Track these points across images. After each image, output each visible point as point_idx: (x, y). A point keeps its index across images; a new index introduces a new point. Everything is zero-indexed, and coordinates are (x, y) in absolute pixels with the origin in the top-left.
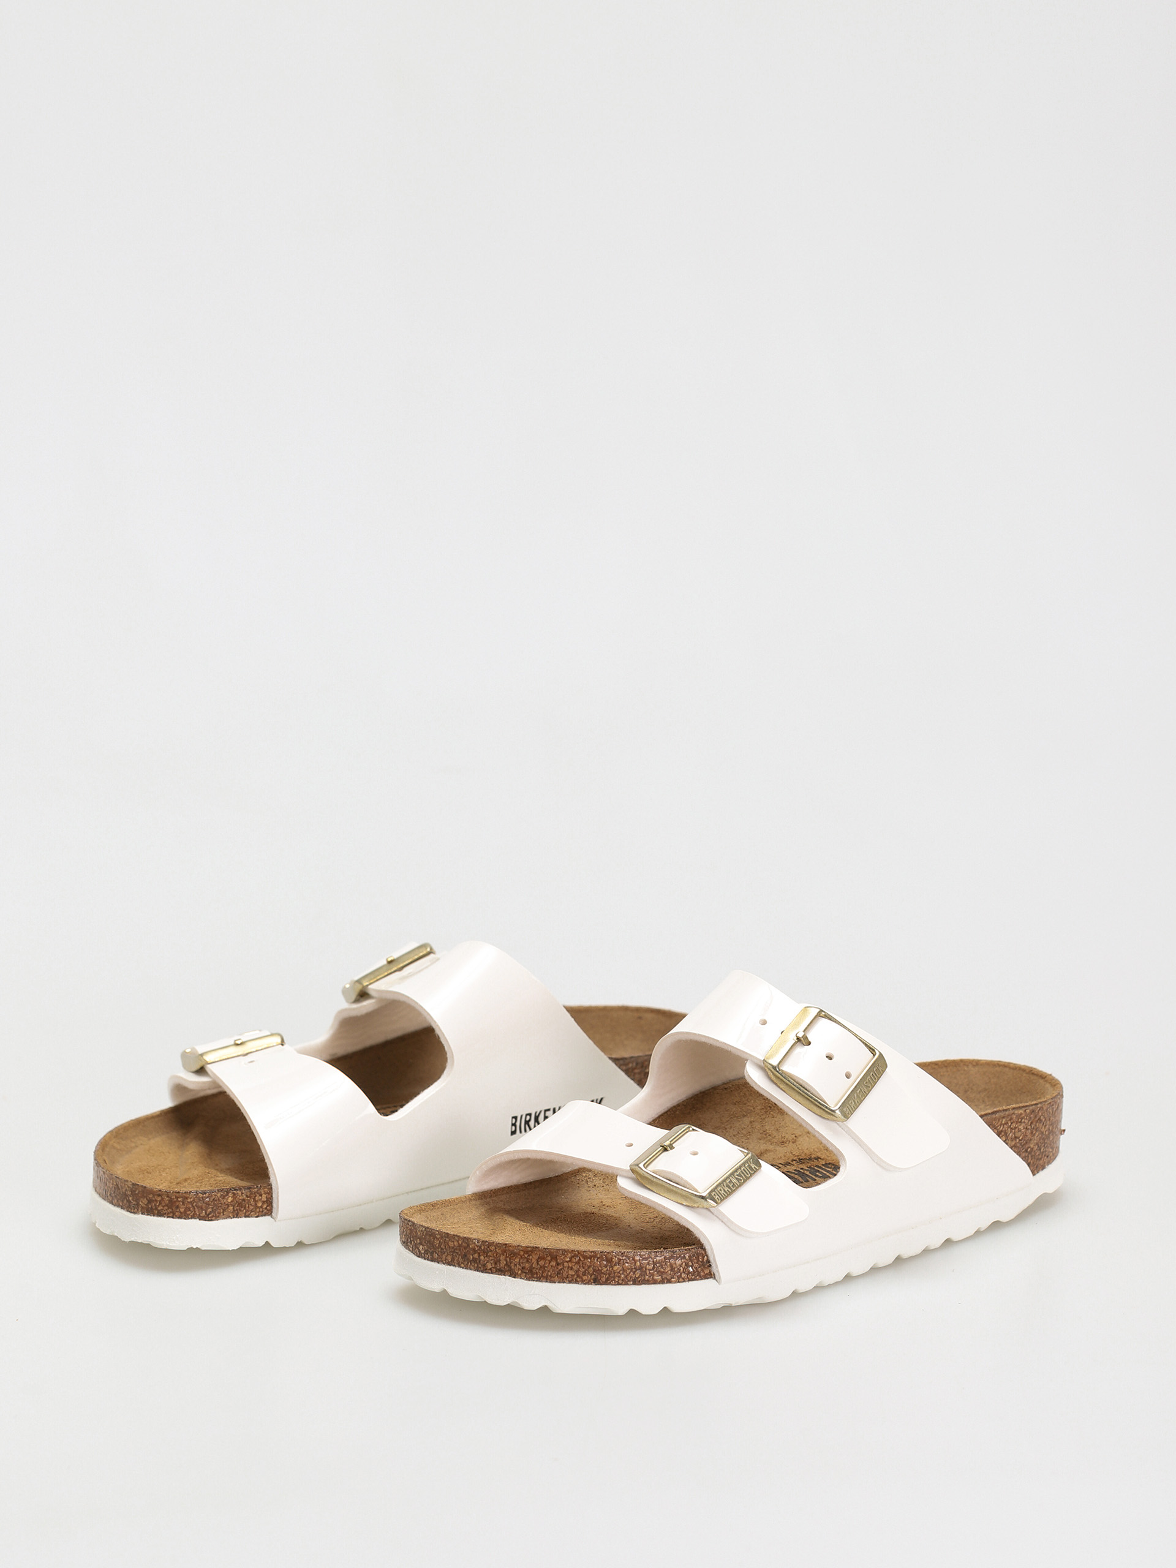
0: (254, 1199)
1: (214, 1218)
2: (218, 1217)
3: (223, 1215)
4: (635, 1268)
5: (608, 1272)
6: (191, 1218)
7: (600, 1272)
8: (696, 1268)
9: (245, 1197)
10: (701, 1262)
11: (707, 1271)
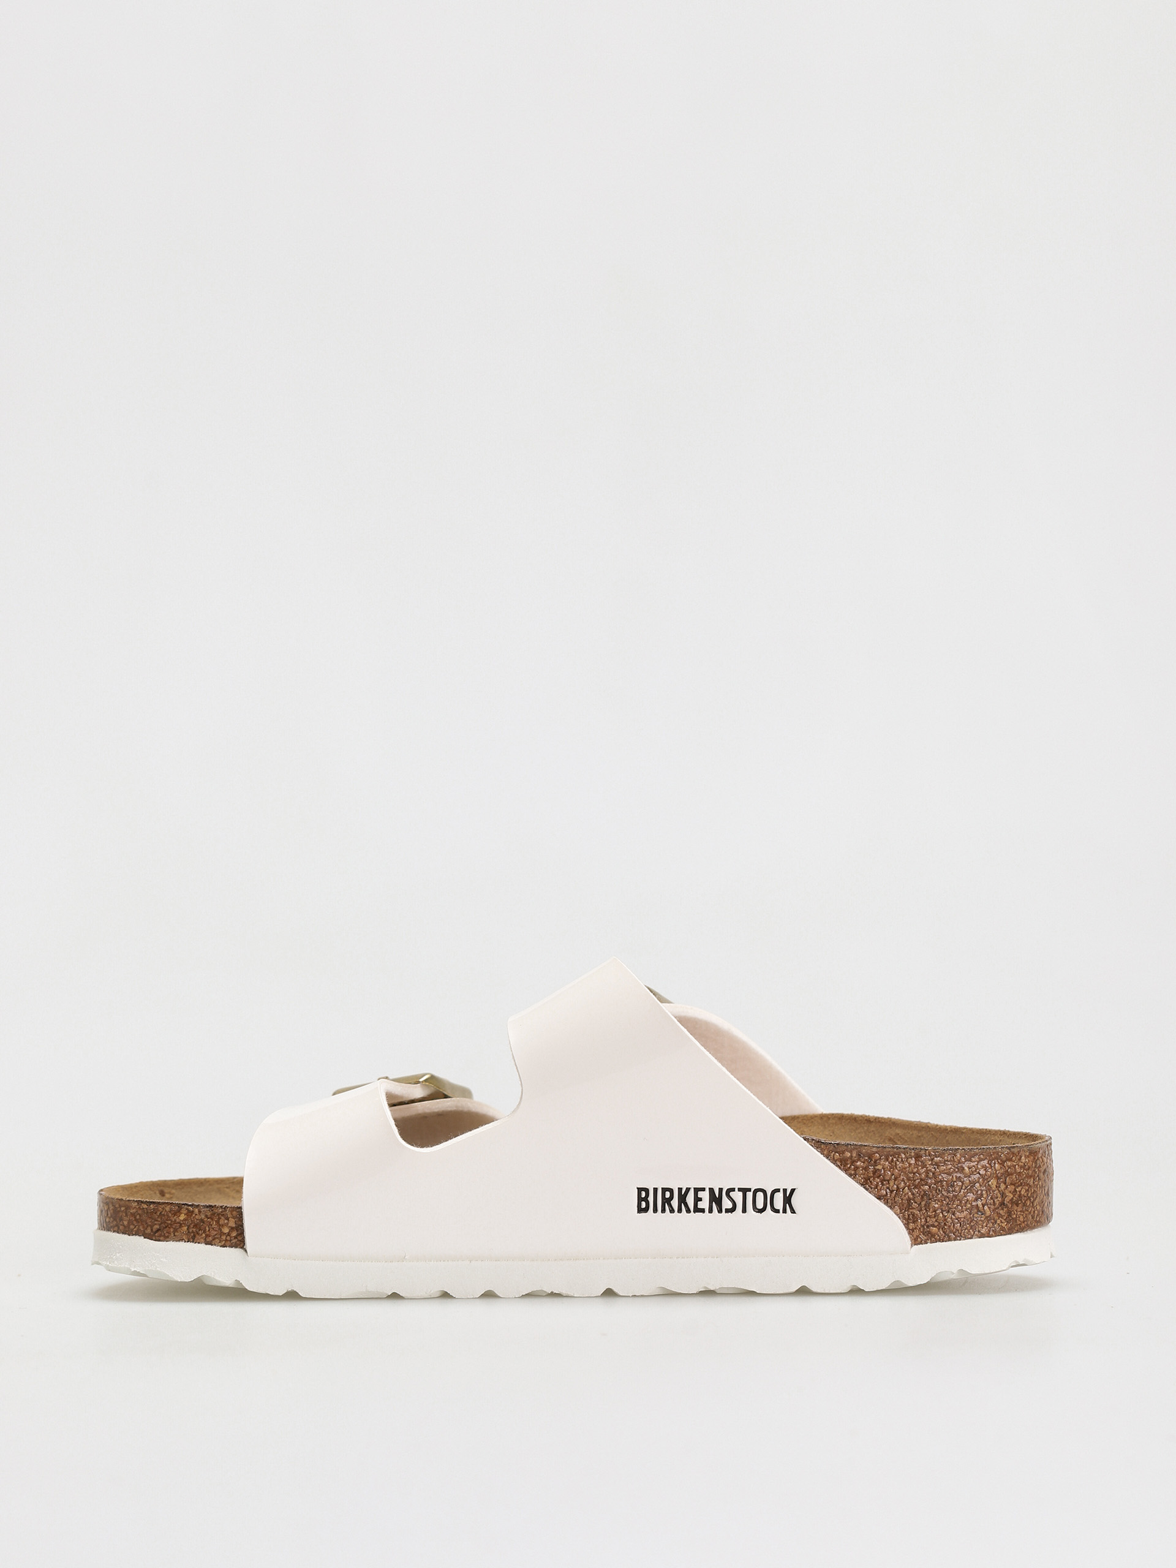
0: (218, 1222)
1: (162, 1238)
2: (168, 1237)
3: (174, 1235)
6: (136, 1235)
9: (203, 1217)
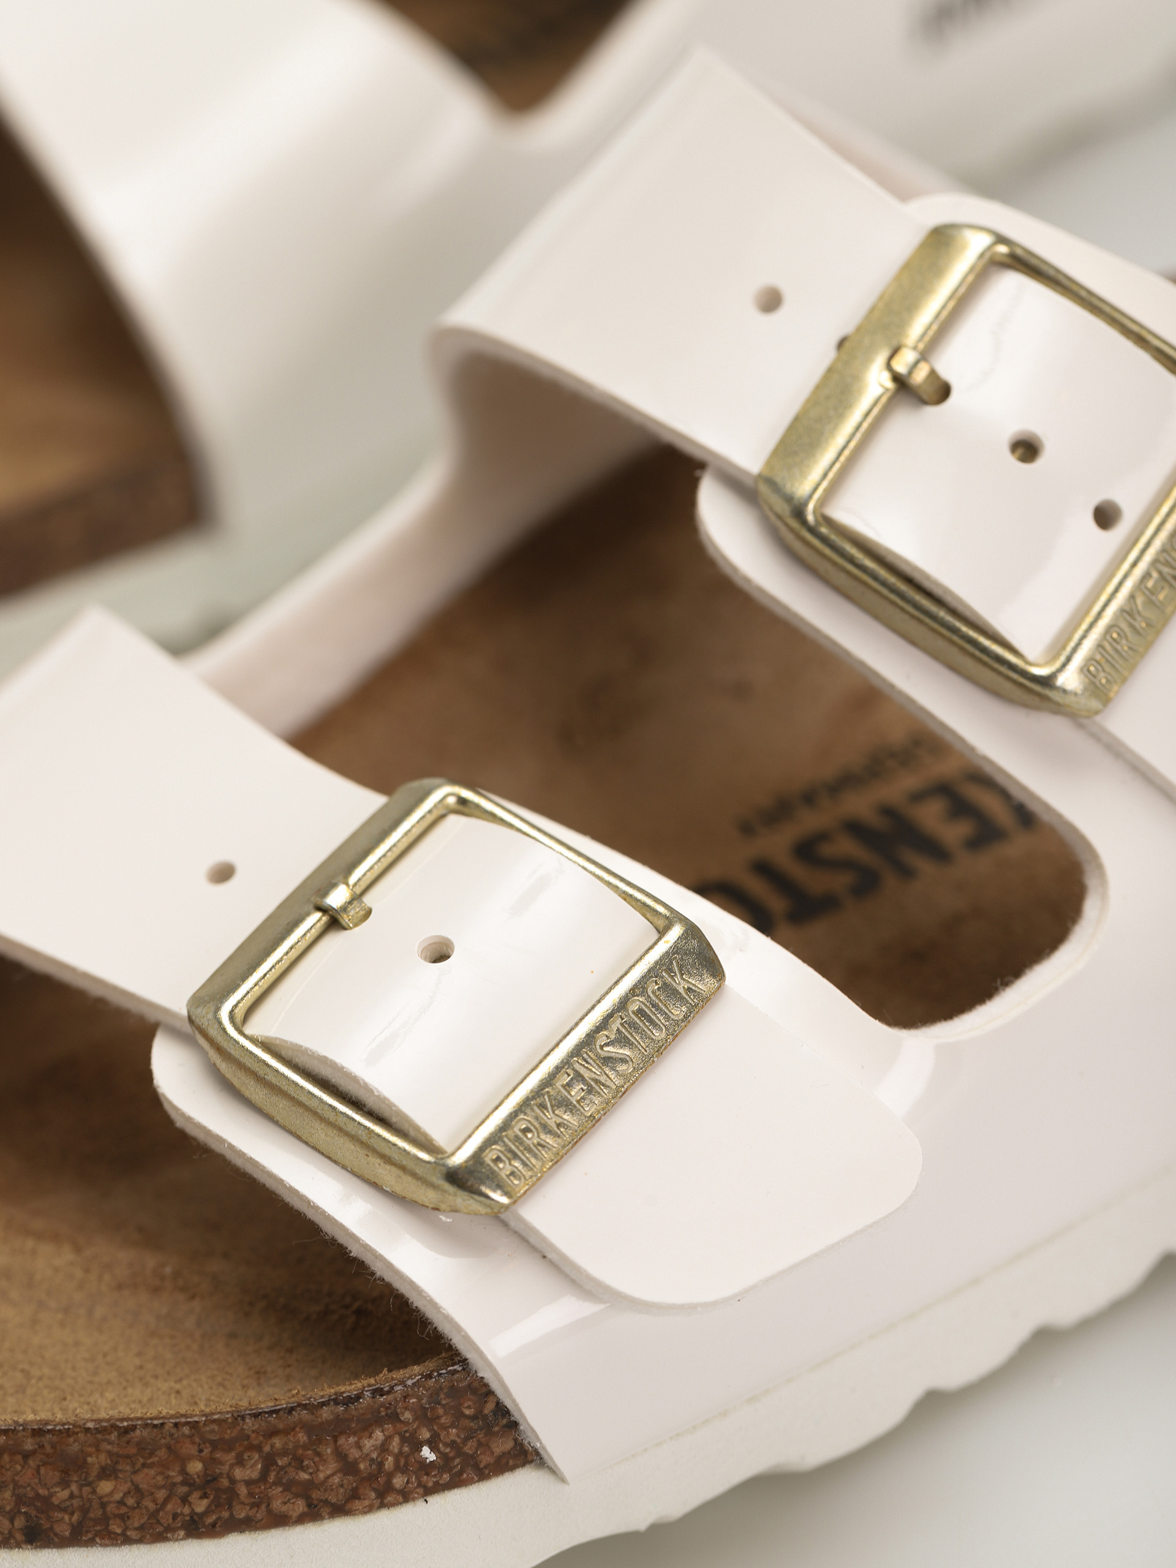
4: (184, 1483)
5: (76, 1503)
7: (46, 1505)
8: (453, 1444)
10: (474, 1418)
11: (501, 1446)
